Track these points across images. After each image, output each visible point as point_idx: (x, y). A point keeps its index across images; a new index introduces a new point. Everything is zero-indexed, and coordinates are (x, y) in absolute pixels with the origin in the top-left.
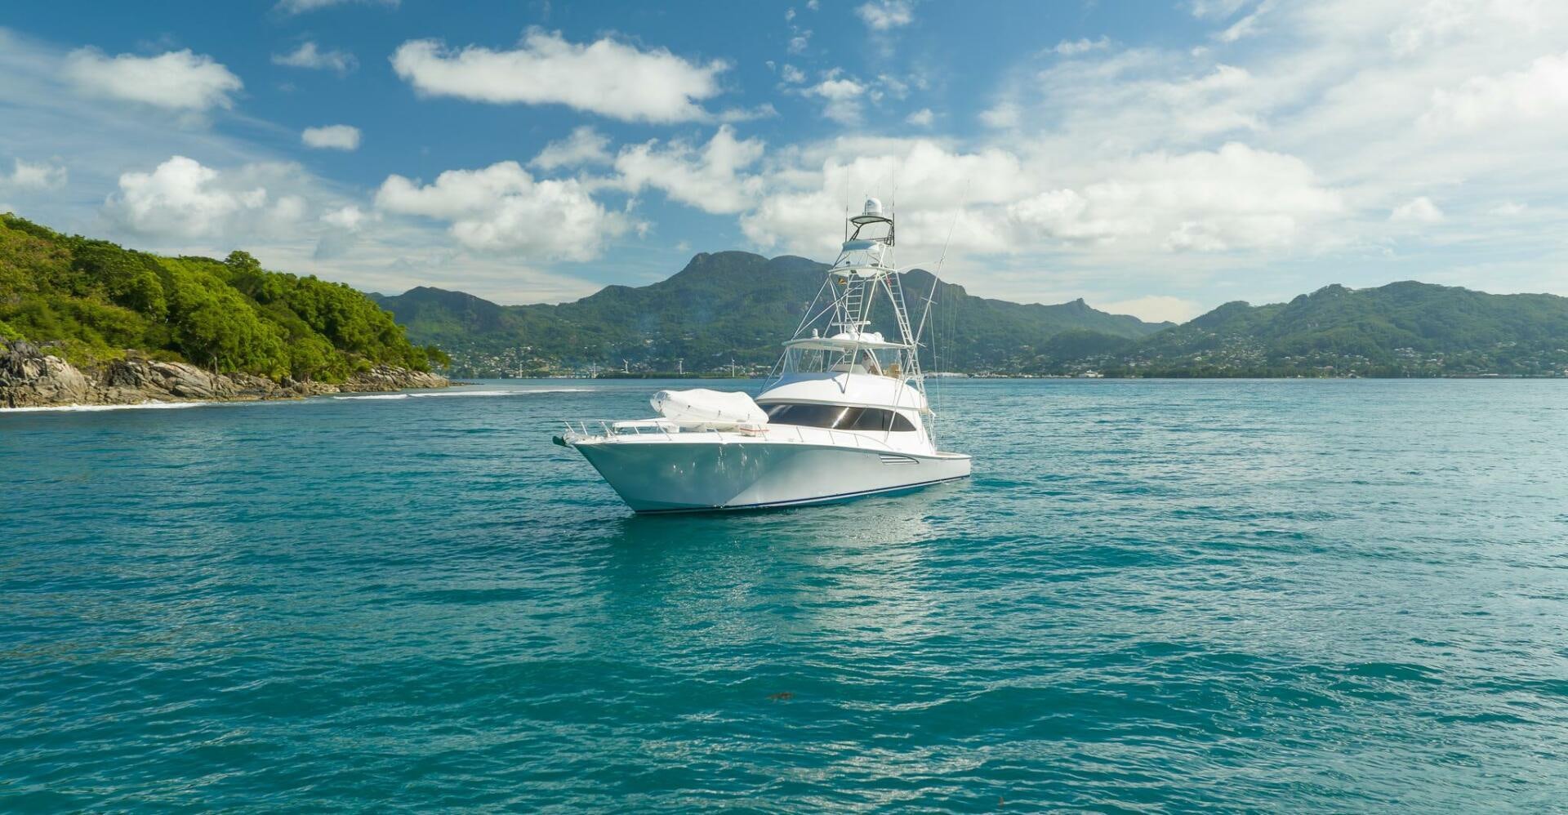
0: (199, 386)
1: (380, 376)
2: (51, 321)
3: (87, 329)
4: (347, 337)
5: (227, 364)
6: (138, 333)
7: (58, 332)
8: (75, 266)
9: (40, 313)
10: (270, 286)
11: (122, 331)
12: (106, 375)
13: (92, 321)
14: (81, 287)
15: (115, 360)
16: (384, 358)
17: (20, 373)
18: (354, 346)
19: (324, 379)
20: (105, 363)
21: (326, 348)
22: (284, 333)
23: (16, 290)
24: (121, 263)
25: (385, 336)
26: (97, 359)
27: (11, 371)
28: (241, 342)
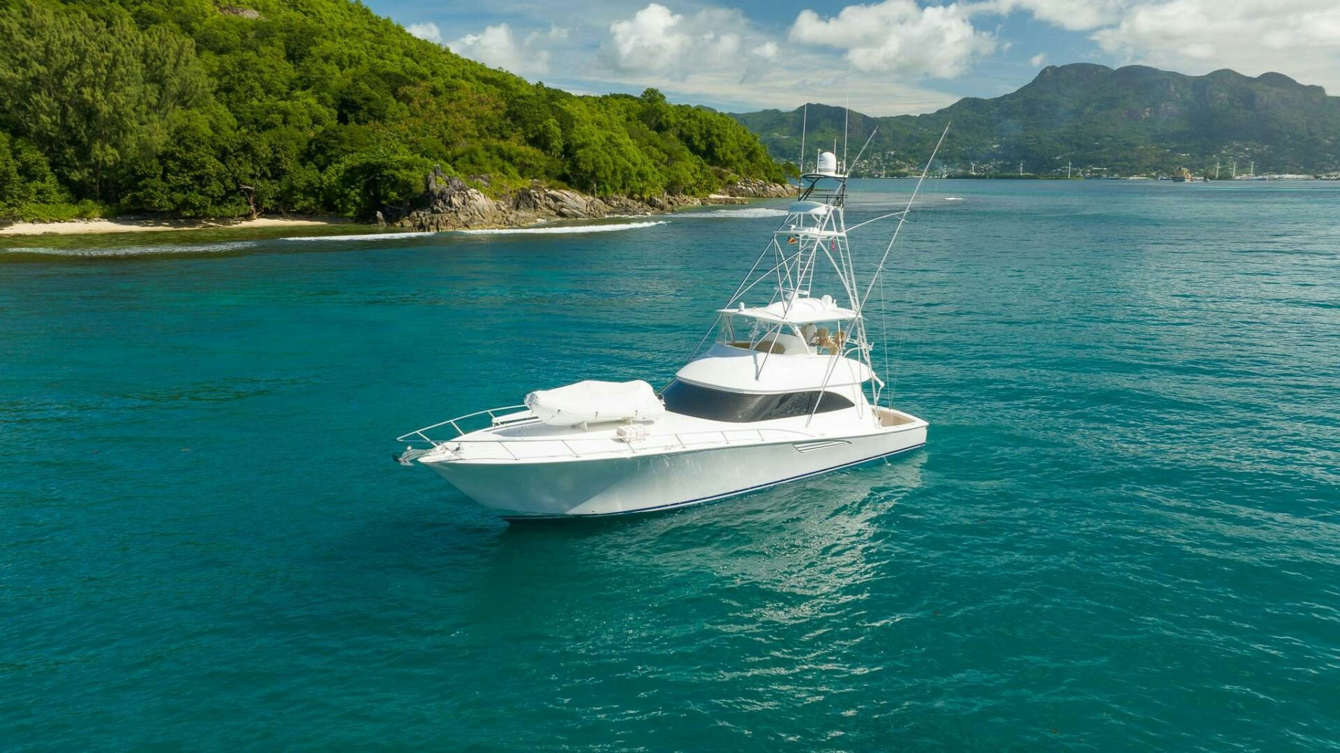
0: (578, 207)
1: (744, 188)
3: (507, 164)
4: (721, 156)
5: (605, 188)
6: (541, 166)
7: (488, 168)
8: (508, 114)
9: (476, 154)
11: (530, 166)
12: (515, 202)
13: (511, 159)
14: (506, 132)
15: (522, 189)
16: (749, 173)
17: (450, 204)
18: (726, 164)
20: (515, 191)
21: (695, 169)
22: (663, 158)
23: (465, 136)
25: (751, 155)
26: (510, 188)
27: (444, 201)
28: (614, 172)
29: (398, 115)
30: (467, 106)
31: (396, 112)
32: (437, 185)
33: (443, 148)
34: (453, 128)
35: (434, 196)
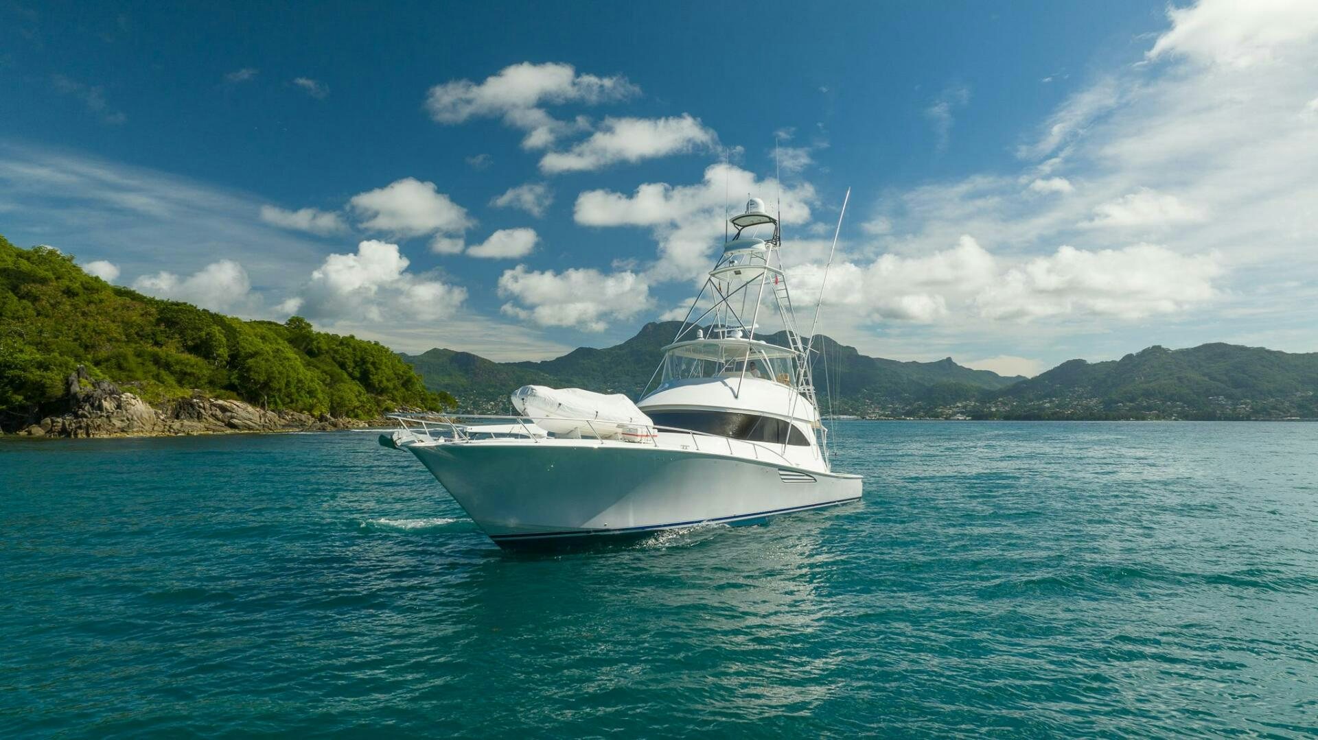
0: (250, 420)
2: (134, 366)
3: (163, 372)
4: (377, 383)
5: (275, 403)
6: (204, 375)
7: (139, 374)
8: (158, 323)
9: (125, 358)
10: (319, 343)
11: (191, 374)
12: (174, 410)
13: (167, 366)
14: (161, 338)
15: (182, 398)
16: (405, 400)
17: (100, 408)
18: (382, 391)
19: (356, 416)
20: (174, 400)
21: (359, 392)
22: (325, 379)
23: (109, 340)
24: (195, 319)
25: (407, 383)
26: (168, 396)
27: (92, 405)
28: (288, 384)
29: (21, 313)
30: (111, 310)
31: (18, 311)
32: (81, 387)
33: (81, 351)
34: (94, 330)
35: (78, 400)
